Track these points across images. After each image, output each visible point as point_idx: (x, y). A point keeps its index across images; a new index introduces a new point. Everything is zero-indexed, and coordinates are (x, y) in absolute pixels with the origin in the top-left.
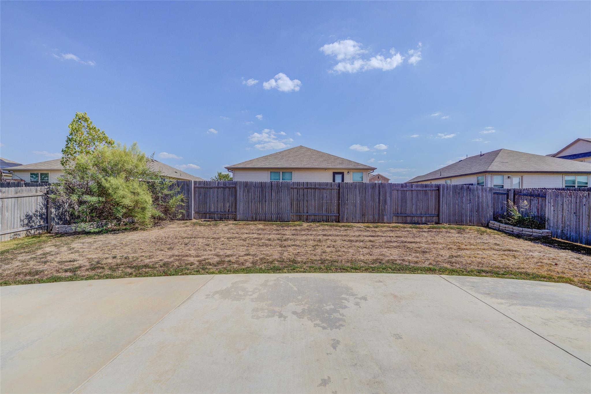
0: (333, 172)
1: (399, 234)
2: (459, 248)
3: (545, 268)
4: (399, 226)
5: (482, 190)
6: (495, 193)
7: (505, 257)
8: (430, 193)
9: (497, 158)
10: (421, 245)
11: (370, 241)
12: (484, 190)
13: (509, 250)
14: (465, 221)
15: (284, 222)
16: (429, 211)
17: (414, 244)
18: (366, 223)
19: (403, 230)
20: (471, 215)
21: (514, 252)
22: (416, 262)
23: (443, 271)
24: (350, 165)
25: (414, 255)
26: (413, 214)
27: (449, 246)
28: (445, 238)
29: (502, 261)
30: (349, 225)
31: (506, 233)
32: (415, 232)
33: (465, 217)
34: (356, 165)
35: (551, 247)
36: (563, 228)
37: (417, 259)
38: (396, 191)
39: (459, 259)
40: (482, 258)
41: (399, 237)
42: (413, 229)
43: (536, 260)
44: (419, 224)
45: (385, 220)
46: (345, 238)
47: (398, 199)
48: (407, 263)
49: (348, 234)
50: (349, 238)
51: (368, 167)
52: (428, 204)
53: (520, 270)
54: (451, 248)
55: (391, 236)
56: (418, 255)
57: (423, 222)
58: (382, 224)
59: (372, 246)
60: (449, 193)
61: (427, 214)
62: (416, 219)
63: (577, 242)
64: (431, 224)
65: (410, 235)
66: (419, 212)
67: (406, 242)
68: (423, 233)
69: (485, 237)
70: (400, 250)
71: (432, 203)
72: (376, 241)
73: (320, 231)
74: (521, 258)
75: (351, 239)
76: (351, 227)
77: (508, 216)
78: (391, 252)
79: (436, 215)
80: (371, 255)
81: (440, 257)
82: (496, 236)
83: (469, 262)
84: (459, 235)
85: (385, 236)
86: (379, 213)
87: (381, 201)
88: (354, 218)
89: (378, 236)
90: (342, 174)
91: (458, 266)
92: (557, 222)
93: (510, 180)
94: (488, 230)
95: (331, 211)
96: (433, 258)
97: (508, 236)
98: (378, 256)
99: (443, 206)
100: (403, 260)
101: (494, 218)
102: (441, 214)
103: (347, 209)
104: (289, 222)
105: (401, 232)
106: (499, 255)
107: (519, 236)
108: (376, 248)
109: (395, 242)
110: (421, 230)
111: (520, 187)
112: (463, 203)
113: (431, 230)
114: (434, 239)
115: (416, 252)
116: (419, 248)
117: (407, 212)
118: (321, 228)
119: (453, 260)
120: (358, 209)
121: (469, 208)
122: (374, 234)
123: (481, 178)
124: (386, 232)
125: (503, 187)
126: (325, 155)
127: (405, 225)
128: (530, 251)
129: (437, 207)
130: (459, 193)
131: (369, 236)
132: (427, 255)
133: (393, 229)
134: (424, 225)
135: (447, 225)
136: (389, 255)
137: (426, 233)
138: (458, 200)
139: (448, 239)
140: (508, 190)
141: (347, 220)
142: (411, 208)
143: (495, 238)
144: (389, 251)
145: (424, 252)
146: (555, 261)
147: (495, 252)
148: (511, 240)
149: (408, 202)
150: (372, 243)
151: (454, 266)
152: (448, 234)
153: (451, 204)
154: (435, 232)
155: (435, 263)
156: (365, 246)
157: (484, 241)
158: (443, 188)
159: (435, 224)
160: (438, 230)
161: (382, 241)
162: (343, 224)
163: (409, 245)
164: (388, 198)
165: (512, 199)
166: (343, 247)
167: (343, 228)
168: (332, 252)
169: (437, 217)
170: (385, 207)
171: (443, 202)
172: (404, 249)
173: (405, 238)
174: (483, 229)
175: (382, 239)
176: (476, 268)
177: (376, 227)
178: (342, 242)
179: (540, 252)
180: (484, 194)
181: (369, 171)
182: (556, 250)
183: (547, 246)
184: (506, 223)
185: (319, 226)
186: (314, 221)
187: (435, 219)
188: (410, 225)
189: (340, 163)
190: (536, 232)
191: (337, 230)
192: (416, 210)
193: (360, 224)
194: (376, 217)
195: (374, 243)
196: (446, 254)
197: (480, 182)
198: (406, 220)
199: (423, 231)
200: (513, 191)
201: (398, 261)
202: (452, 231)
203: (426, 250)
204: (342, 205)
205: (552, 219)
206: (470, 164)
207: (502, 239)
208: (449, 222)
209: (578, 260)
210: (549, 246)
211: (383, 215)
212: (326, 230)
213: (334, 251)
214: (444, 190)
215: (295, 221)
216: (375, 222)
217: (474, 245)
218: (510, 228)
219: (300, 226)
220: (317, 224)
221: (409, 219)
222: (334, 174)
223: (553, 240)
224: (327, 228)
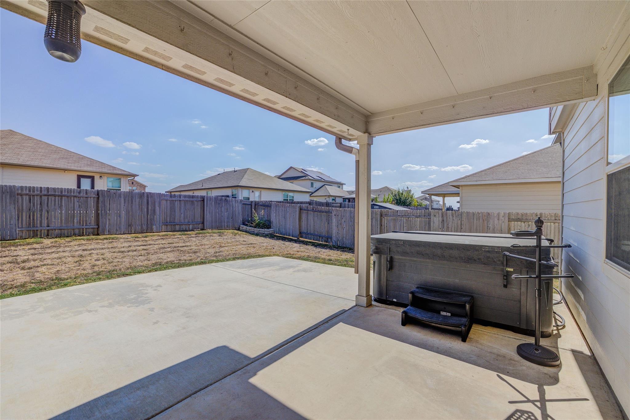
0: (78, 175)
1: (170, 241)
2: (221, 246)
3: (268, 251)
4: (169, 234)
5: (235, 201)
6: (243, 204)
7: (249, 248)
8: (196, 203)
9: (245, 175)
10: (192, 247)
11: (143, 249)
12: (237, 202)
13: (251, 244)
14: (223, 226)
15: (5, 241)
16: (196, 219)
17: (186, 247)
18: (134, 233)
19: (173, 237)
20: (228, 222)
21: (254, 245)
22: (191, 260)
23: (211, 262)
24: (103, 169)
25: (187, 255)
26: (181, 222)
27: (213, 246)
28: (209, 241)
29: (247, 251)
30: (113, 237)
31: (250, 233)
32: (185, 238)
33: (223, 223)
34: (112, 168)
35: (273, 239)
36: (279, 226)
37: (191, 258)
38: (165, 201)
39: (221, 253)
40: (235, 251)
41: (171, 243)
42: (183, 236)
43: (264, 248)
44: (187, 231)
45: (155, 230)
46: (114, 250)
47: (167, 208)
48: (183, 262)
49: (116, 246)
50: (118, 250)
51: (128, 173)
52: (195, 213)
53: (256, 254)
54: (215, 247)
55: (163, 243)
56: (191, 254)
57: (190, 229)
58: (151, 234)
59: (147, 253)
60: (212, 203)
61: (194, 222)
62: (184, 227)
63: (285, 235)
64: (197, 231)
65: (181, 241)
66: (186, 221)
67: (178, 247)
68: (192, 238)
69: (237, 237)
70: (175, 253)
71: (198, 211)
72: (150, 249)
73: (76, 247)
74: (257, 247)
75: (121, 250)
76: (116, 239)
77: (252, 221)
78: (167, 256)
79: (201, 223)
80: (149, 261)
81: (208, 254)
82: (244, 236)
83: (227, 254)
84: (220, 237)
85: (157, 244)
86: (148, 223)
87: (150, 211)
88: (118, 229)
89: (150, 245)
90: (92, 178)
91: (220, 257)
92: (276, 223)
93: (253, 193)
94: (239, 232)
95: (86, 223)
96: (203, 255)
97: (252, 235)
98: (156, 260)
99: (206, 215)
100: (180, 260)
101: (243, 223)
102: (205, 221)
103: (109, 219)
104: (15, 240)
105: (172, 239)
106: (245, 247)
107: (257, 235)
108: (152, 254)
109: (168, 247)
110: (190, 236)
111: (260, 200)
112: (222, 211)
113: (198, 235)
114: (201, 242)
115: (189, 253)
116: (191, 250)
117: (176, 221)
118: (77, 243)
119: (217, 254)
120: (123, 220)
121: (226, 215)
122: (145, 244)
123: (235, 192)
124: (157, 241)
125: (249, 199)
126: (61, 151)
127: (175, 233)
128: (262, 243)
129: (202, 215)
130: (219, 203)
131: (141, 245)
132: (198, 254)
133: (164, 237)
134: (191, 232)
135: (210, 231)
136: (166, 258)
137: (194, 238)
138: (218, 210)
139: (212, 241)
140: (252, 202)
141: (109, 232)
142: (179, 217)
143: (243, 237)
144: (165, 255)
145: (195, 252)
146: (273, 247)
147: (243, 246)
148: (253, 238)
149: (176, 211)
150: (146, 251)
151: (218, 258)
152: (212, 238)
153: (213, 212)
154: (202, 236)
155: (205, 258)
156: (140, 254)
157: (236, 240)
158: (207, 198)
159: (201, 230)
160: (204, 235)
161: (156, 248)
162: (105, 236)
163: (182, 249)
164: (157, 208)
165: (254, 209)
166: (115, 258)
167: (105, 241)
168: (104, 264)
169: (202, 224)
170: (154, 217)
171: (207, 210)
172: (178, 252)
173: (177, 244)
174: (236, 231)
175: (155, 247)
176: (232, 257)
177: (146, 237)
178: (112, 254)
179: (267, 243)
180: (237, 205)
181: (129, 177)
182: (275, 241)
183: (271, 239)
184: (250, 226)
185: (71, 241)
186: (60, 236)
187: (200, 226)
188: (179, 233)
189: (88, 165)
190: (266, 231)
191: (99, 243)
192: (184, 218)
193: (126, 235)
194: (145, 227)
195: (148, 251)
196: (212, 251)
197: (234, 193)
198: (175, 229)
199: (191, 237)
200: (254, 203)
201: (175, 261)
202: (214, 235)
203: (196, 250)
204: (102, 216)
205: (274, 221)
206: (227, 178)
207: (248, 237)
208: (212, 228)
209: (283, 245)
210: (272, 239)
211: (152, 225)
212: (85, 245)
213: (106, 263)
214: (208, 200)
215: (25, 239)
216: (143, 232)
217: (230, 243)
218: (252, 229)
219: (38, 244)
220: (67, 240)
221: (177, 227)
222: (79, 177)
223: (275, 235)
224: (84, 242)
